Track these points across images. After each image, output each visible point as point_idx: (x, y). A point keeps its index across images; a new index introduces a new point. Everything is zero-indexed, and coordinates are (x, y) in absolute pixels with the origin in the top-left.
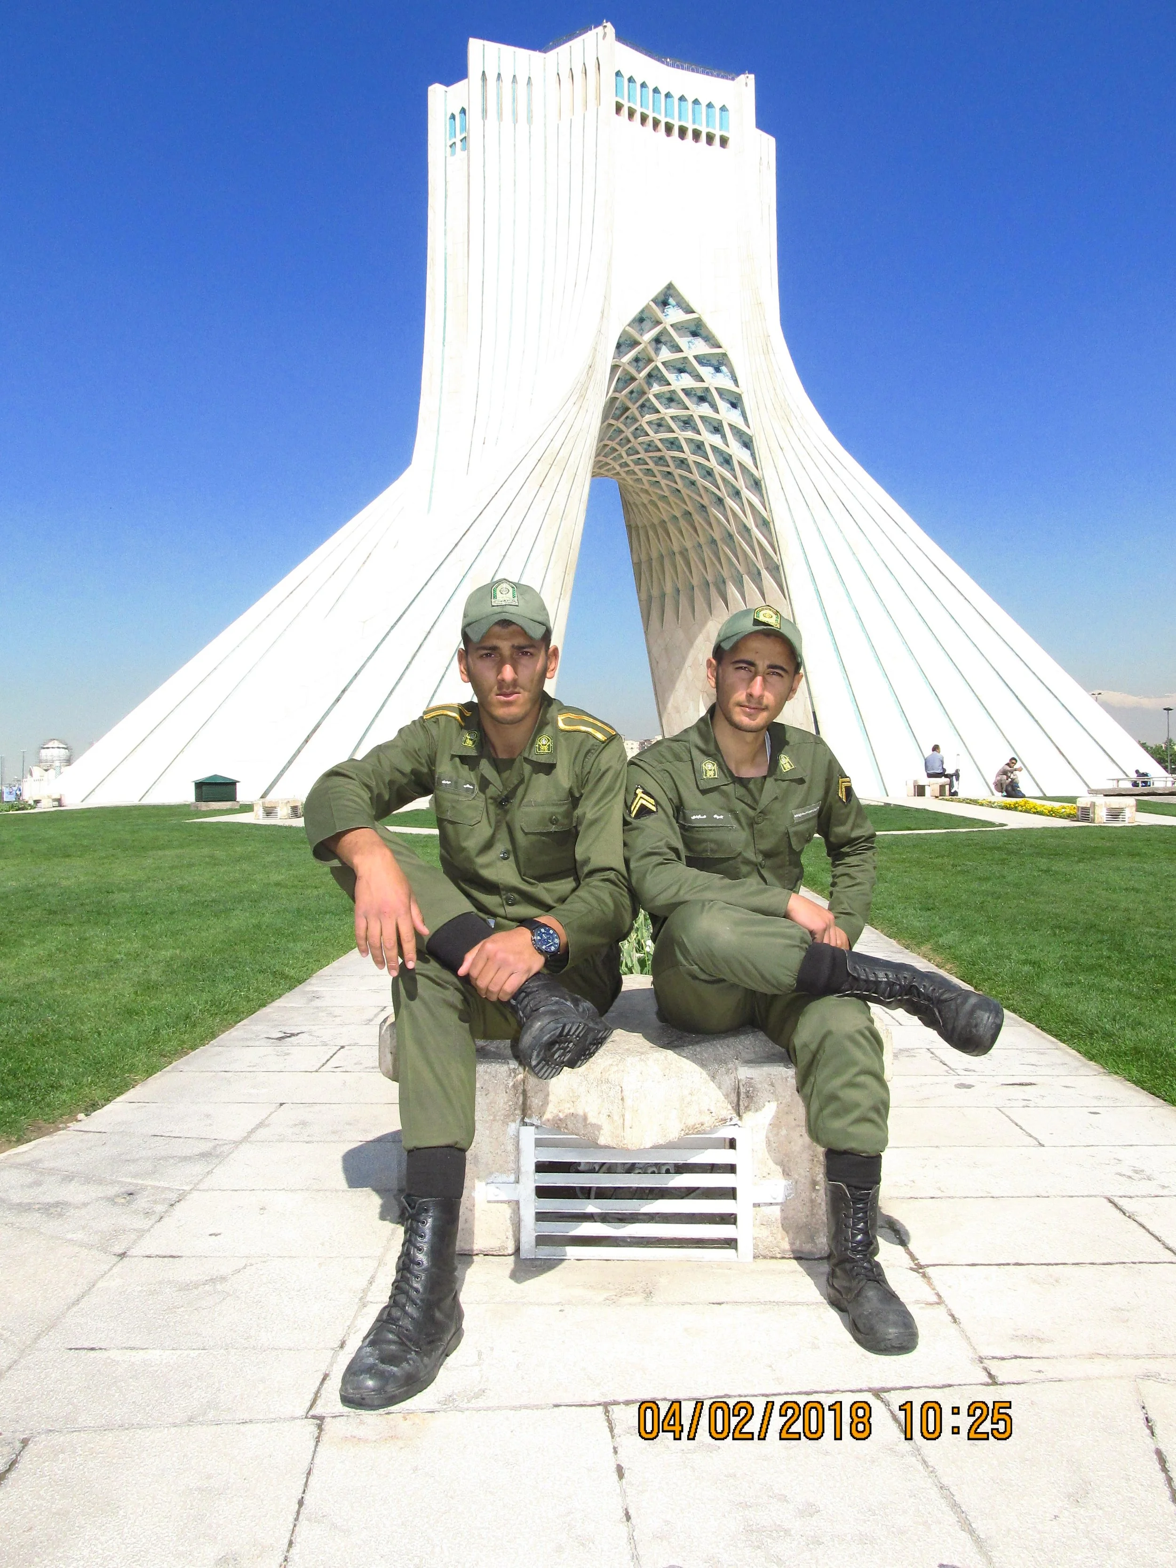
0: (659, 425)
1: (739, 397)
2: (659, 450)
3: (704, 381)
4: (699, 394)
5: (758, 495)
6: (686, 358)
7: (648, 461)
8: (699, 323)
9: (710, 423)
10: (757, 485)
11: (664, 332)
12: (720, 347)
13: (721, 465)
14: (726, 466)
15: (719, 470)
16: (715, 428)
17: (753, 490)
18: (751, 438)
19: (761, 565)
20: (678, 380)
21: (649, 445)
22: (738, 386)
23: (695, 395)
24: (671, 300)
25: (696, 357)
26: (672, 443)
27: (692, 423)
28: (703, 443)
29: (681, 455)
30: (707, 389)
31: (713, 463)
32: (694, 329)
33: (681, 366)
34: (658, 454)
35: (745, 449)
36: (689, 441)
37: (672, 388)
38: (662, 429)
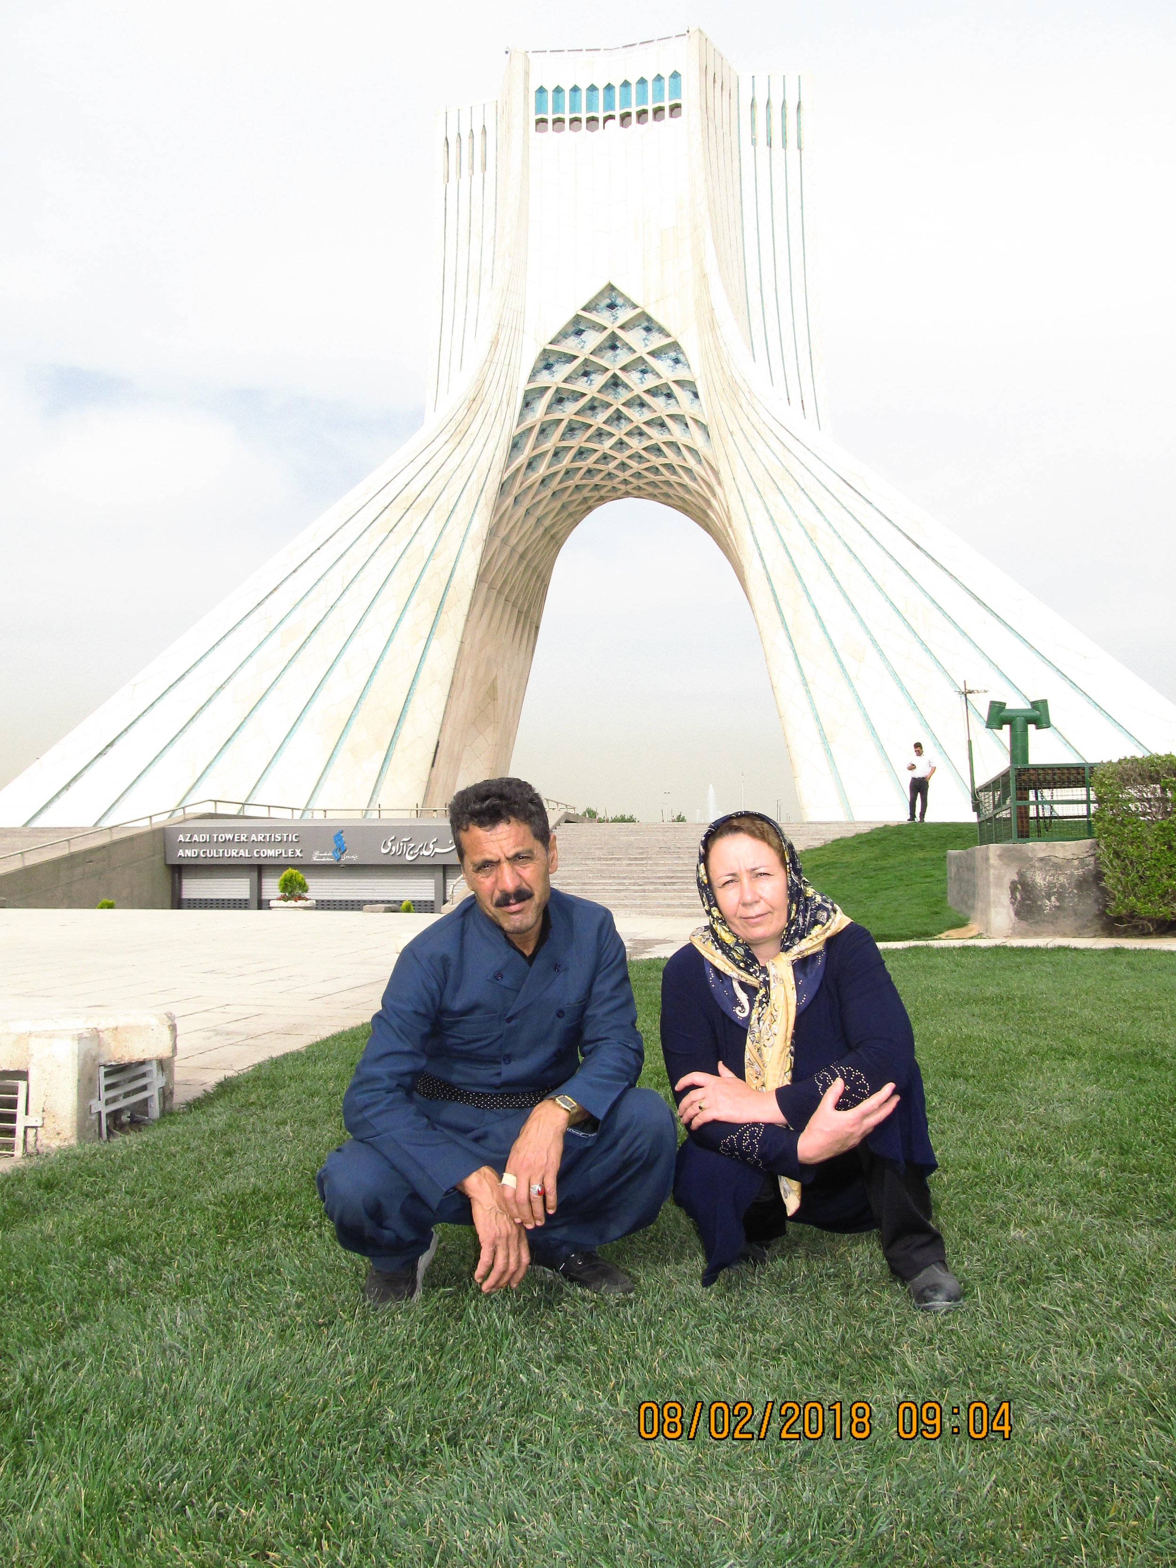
11: (614, 336)
20: (642, 383)
24: (619, 301)
37: (635, 393)
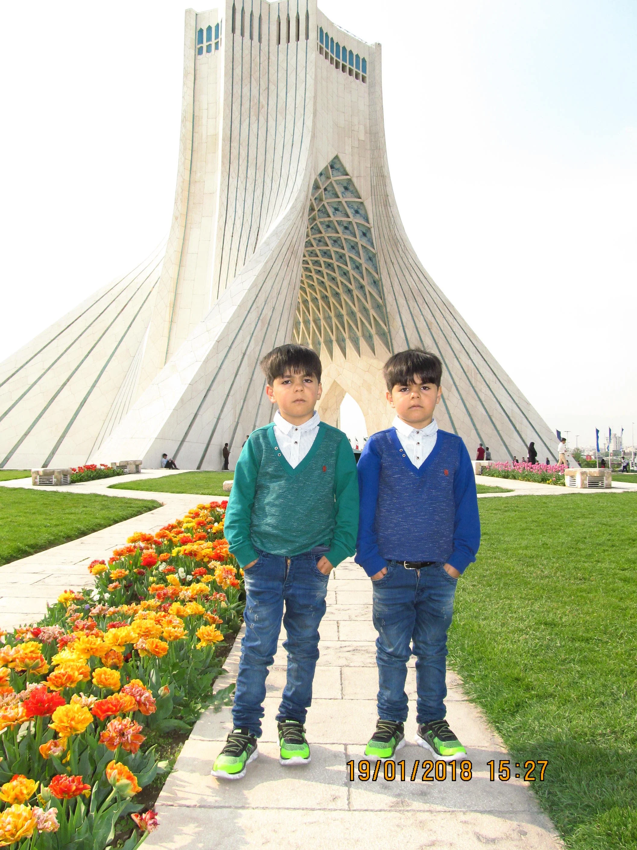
0: (320, 241)
1: (369, 229)
2: (317, 256)
3: (349, 218)
4: (345, 225)
5: (375, 290)
6: (340, 202)
7: (310, 262)
8: (350, 181)
9: (350, 244)
10: (376, 283)
12: (360, 198)
13: (354, 269)
14: (356, 270)
15: (352, 273)
16: (352, 246)
17: (372, 286)
18: (374, 255)
19: (373, 331)
21: (312, 253)
22: (369, 223)
23: (343, 225)
25: (346, 202)
26: (325, 253)
27: (339, 242)
28: (344, 255)
29: (330, 261)
30: (350, 223)
31: (349, 268)
32: (345, 185)
33: (336, 207)
34: (316, 259)
35: (369, 261)
36: (336, 252)
38: (321, 243)
